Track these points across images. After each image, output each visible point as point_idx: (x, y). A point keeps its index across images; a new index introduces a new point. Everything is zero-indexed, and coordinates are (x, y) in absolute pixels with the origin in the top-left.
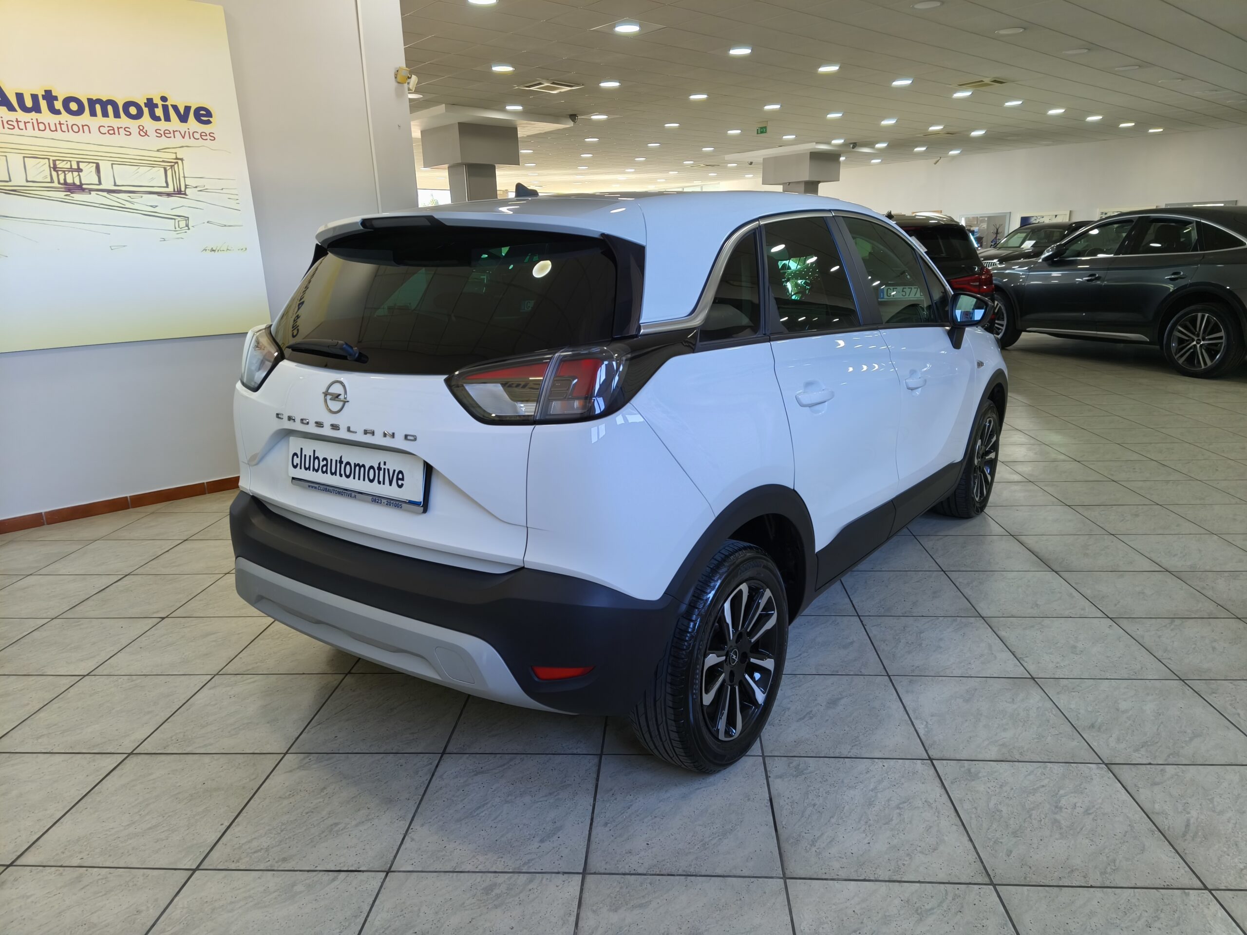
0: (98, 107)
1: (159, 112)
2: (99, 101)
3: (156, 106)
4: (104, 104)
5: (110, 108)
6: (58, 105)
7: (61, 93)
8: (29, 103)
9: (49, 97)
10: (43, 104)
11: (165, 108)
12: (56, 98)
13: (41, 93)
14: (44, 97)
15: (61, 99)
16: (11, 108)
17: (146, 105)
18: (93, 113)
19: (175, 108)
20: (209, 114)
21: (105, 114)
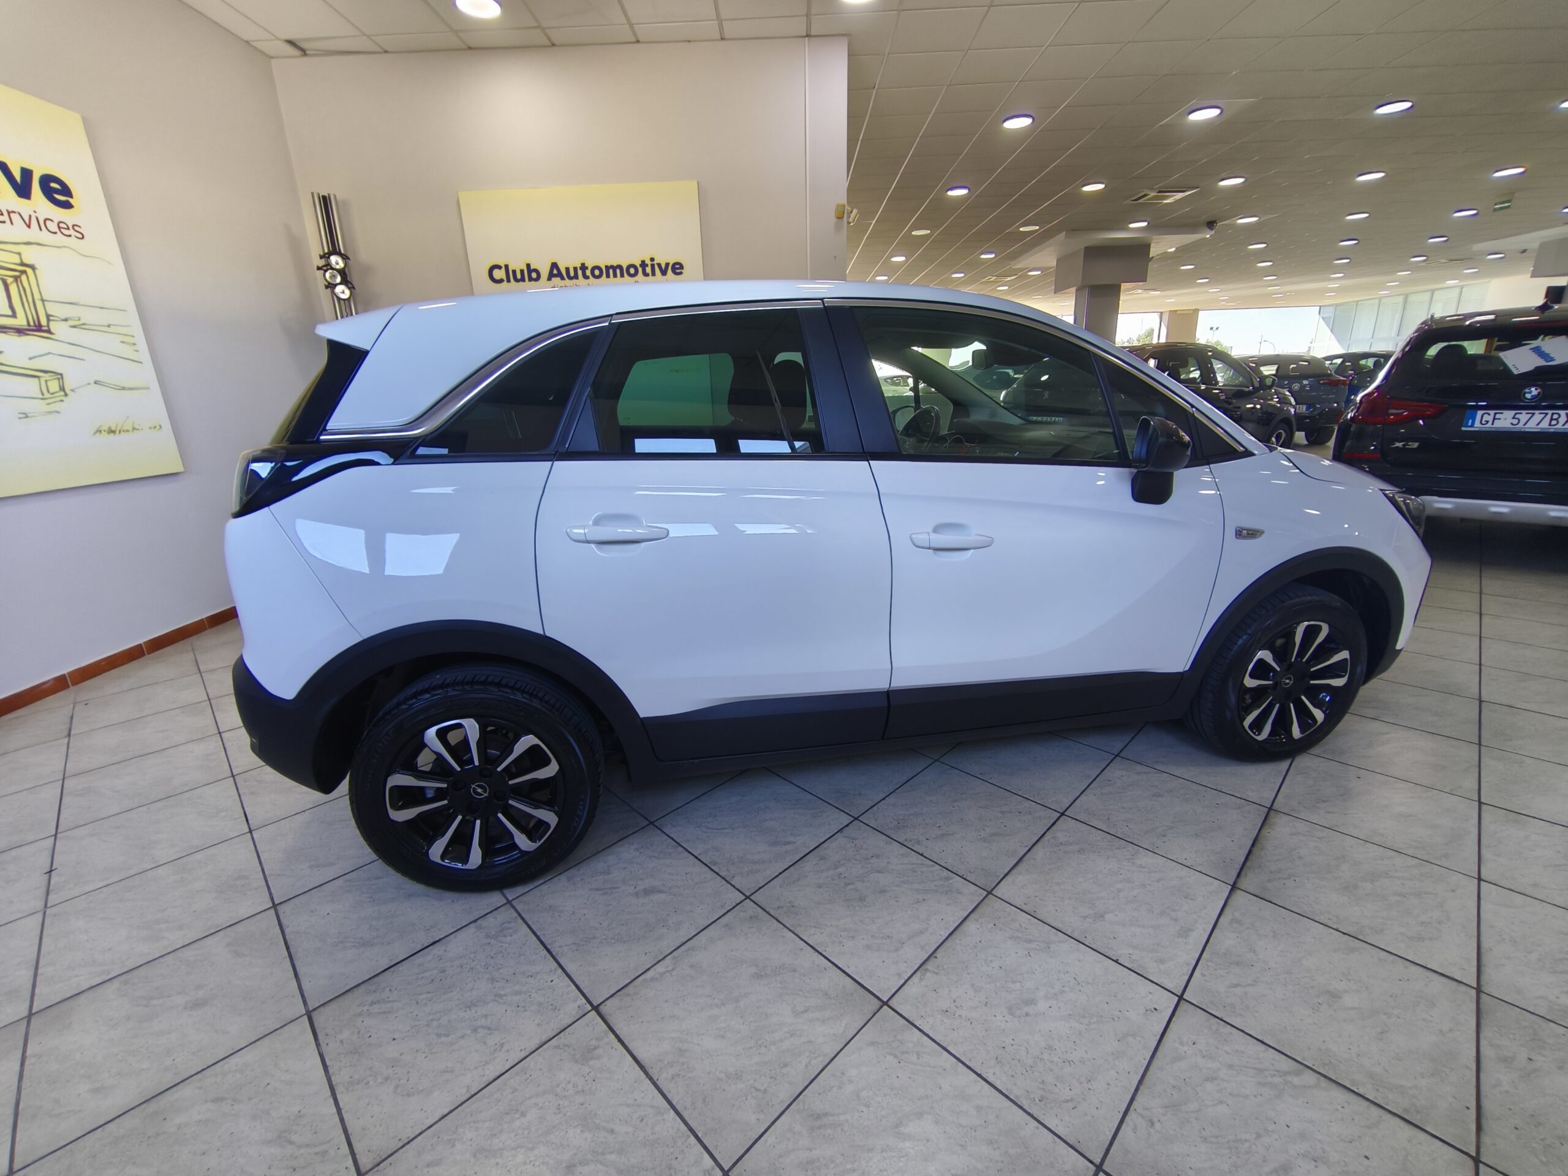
0: (611, 271)
1: (648, 270)
2: (612, 267)
3: (647, 265)
4: (614, 268)
5: (618, 271)
6: (588, 273)
7: (590, 265)
8: (572, 274)
9: (583, 267)
10: (580, 272)
11: (653, 266)
12: (587, 268)
13: (579, 265)
14: (581, 268)
15: (590, 268)
16: (563, 278)
17: (641, 265)
18: (608, 276)
19: (659, 265)
20: (682, 267)
21: (615, 276)
